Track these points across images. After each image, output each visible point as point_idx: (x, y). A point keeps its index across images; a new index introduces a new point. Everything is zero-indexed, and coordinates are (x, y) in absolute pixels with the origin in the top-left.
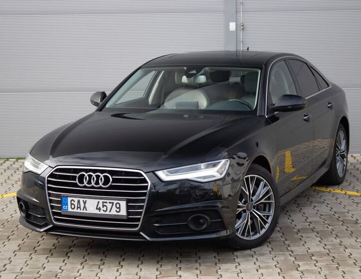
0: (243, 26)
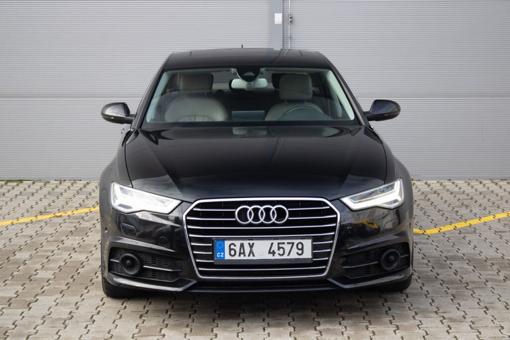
0: (291, 18)
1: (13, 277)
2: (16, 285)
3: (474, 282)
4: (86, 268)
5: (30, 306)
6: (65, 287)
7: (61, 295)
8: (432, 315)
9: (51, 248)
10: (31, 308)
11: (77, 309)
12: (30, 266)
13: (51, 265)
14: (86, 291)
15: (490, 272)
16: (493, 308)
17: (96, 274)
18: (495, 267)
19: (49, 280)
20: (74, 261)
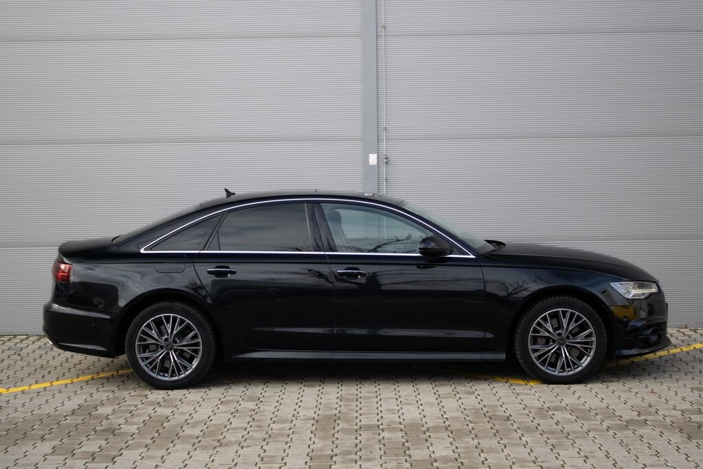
1: (96, 432)
2: (99, 439)
3: (575, 432)
4: (172, 422)
5: (115, 460)
6: (149, 441)
7: (147, 449)
8: (530, 465)
9: (135, 403)
10: (115, 462)
11: (163, 462)
12: (113, 421)
13: (135, 420)
14: (173, 445)
15: (593, 422)
16: (594, 457)
17: (182, 428)
18: (598, 417)
19: (133, 434)
20: (158, 416)
